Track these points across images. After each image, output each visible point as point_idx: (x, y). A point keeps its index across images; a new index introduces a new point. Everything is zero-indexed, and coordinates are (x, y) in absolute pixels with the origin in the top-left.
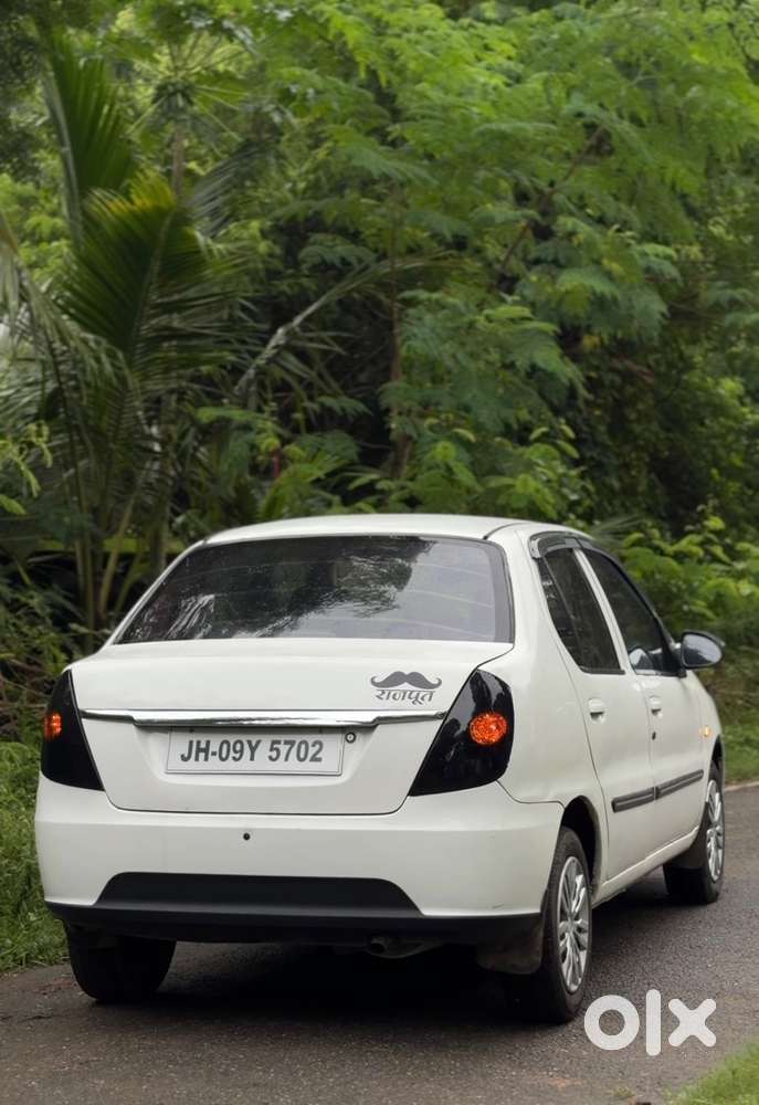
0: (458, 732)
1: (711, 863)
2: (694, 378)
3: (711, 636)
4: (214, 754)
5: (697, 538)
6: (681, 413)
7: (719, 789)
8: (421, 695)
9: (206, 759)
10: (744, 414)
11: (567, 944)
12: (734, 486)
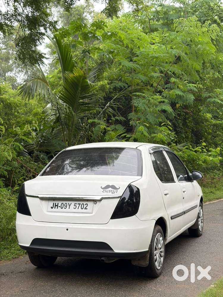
0: (126, 201)
1: (200, 227)
2: (201, 114)
3: (198, 171)
4: (59, 207)
5: (200, 147)
6: (199, 121)
7: (202, 208)
8: (114, 191)
9: (57, 208)
10: (212, 121)
11: (157, 257)
12: (210, 136)
